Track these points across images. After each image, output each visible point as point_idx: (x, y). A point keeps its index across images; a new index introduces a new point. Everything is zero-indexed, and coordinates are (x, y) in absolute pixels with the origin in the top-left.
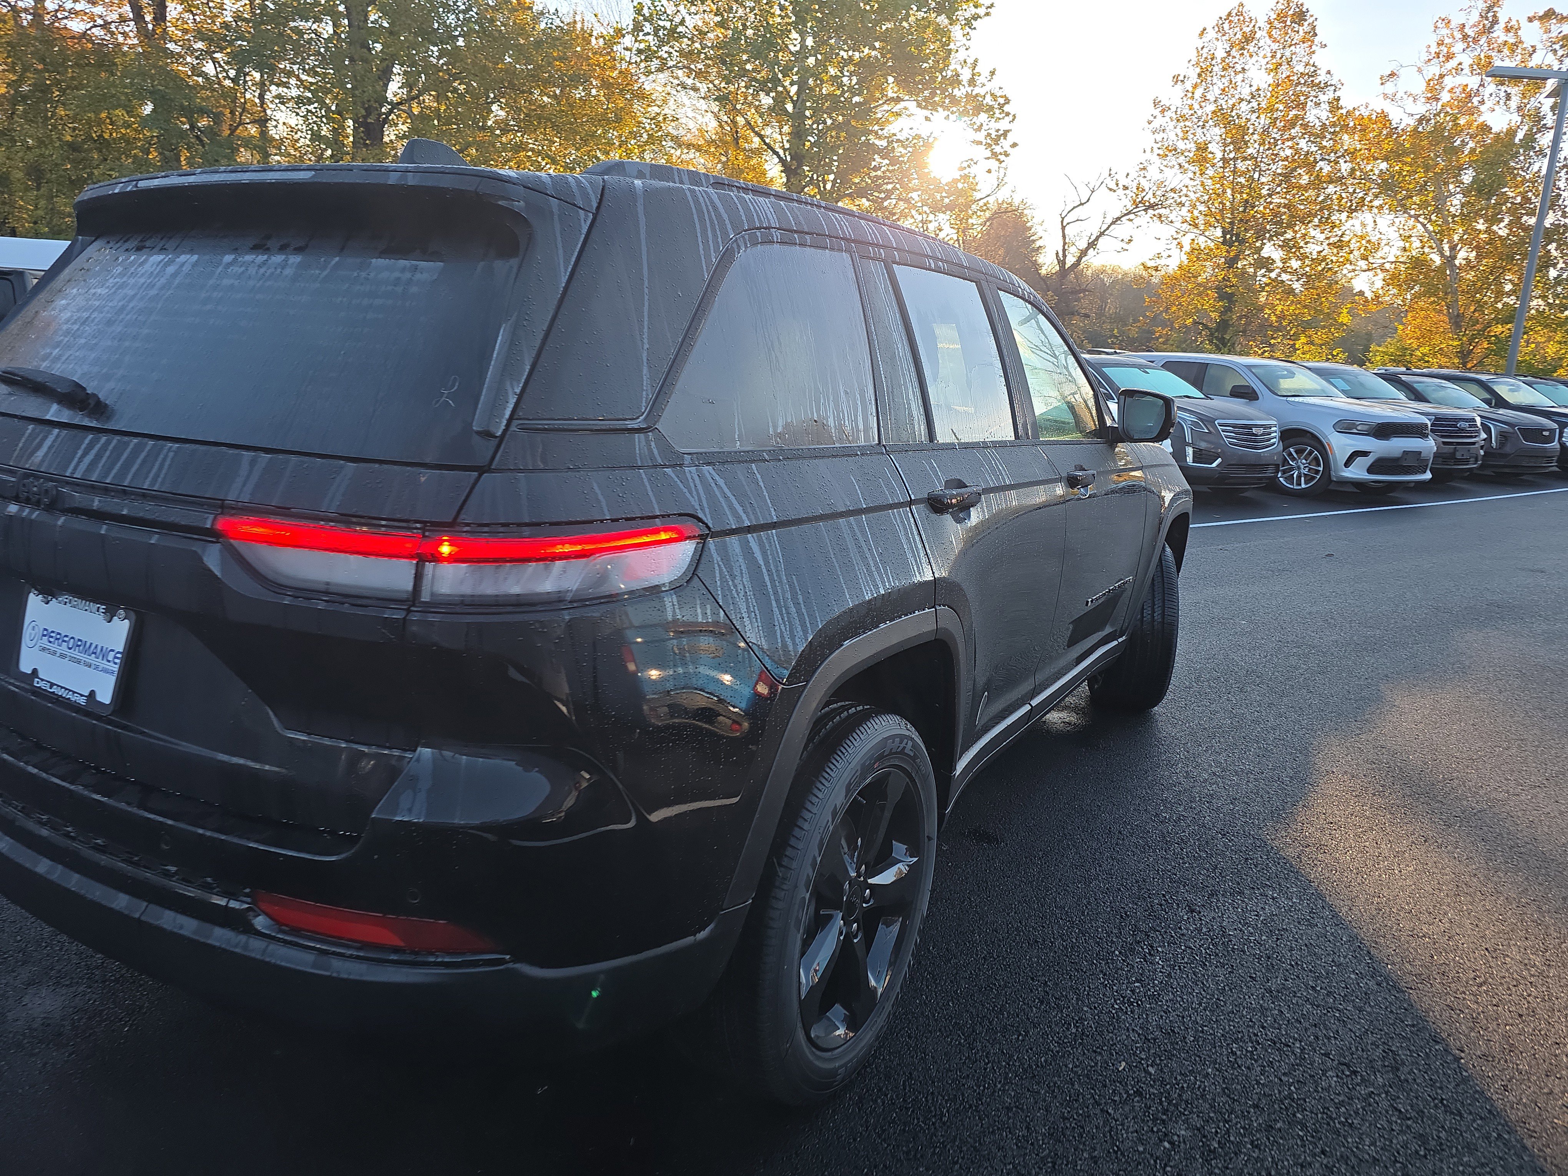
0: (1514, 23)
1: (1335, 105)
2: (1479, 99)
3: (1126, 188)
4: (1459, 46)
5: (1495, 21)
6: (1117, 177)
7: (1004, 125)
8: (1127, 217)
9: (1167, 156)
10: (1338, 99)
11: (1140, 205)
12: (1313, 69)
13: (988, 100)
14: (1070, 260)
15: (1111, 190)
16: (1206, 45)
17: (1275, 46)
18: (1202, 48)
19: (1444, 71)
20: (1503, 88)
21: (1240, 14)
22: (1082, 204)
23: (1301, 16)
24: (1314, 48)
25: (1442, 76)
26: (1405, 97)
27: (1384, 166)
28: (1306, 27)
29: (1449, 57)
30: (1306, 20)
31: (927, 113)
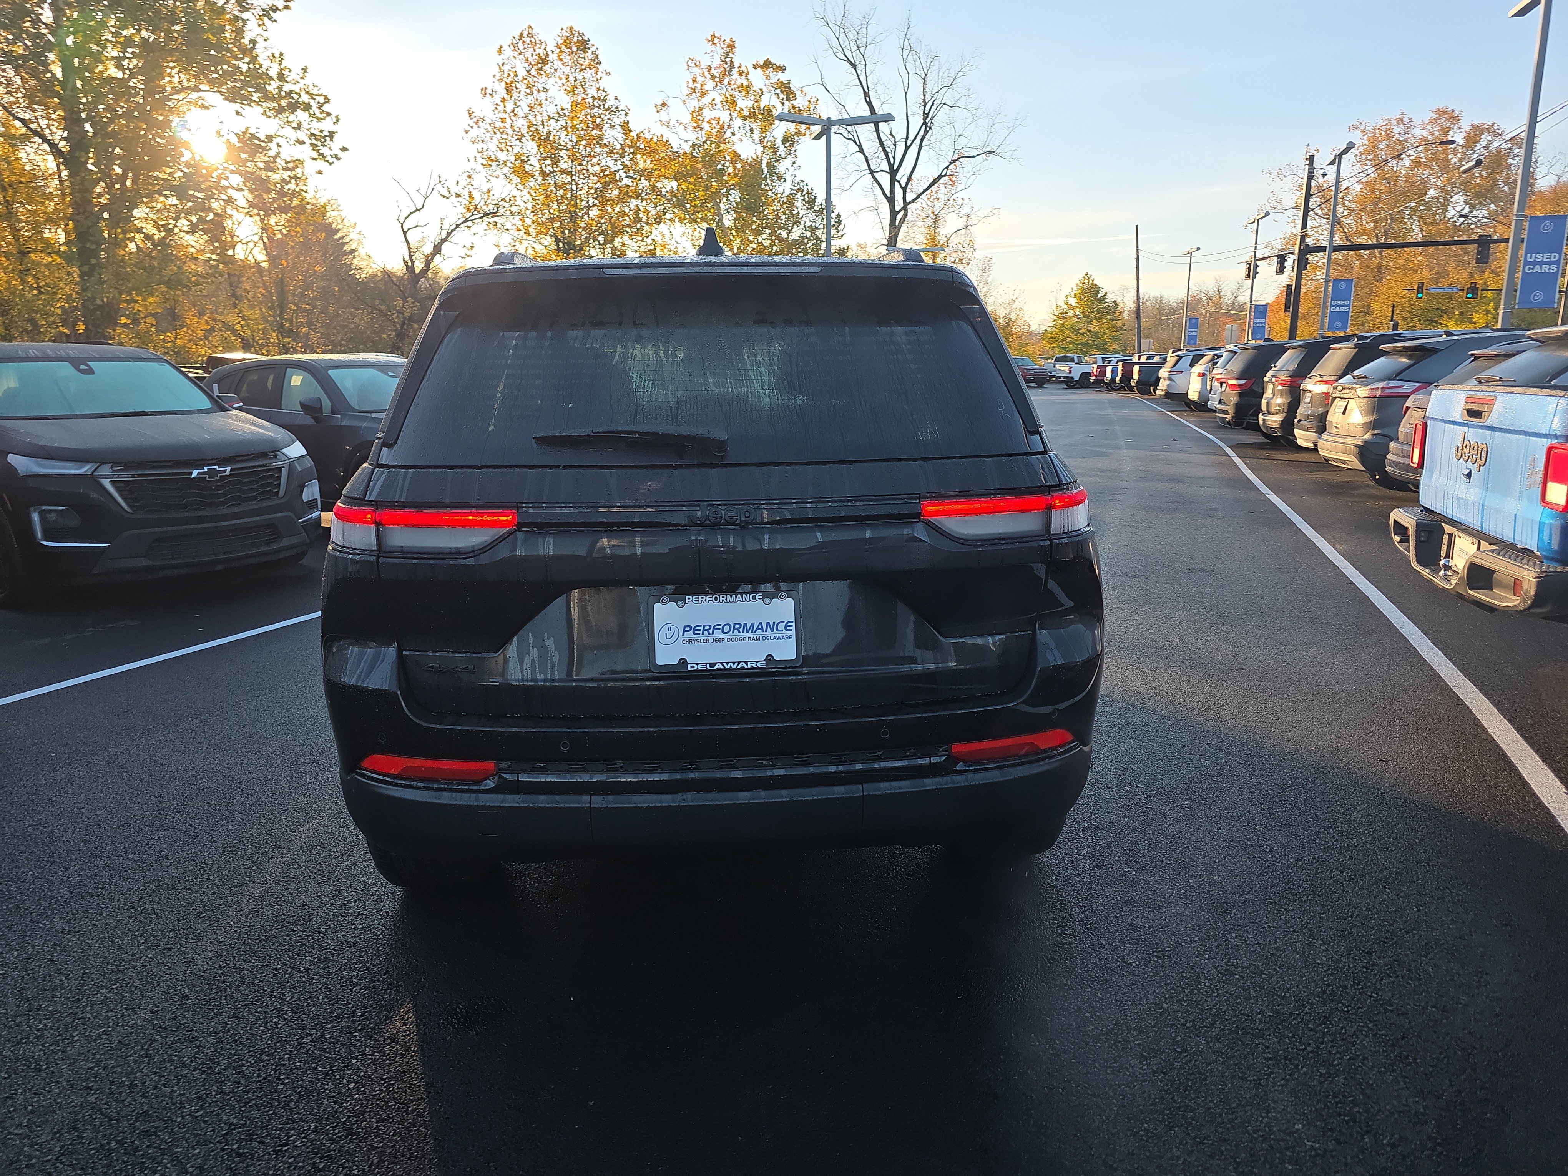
0: (743, 68)
1: (626, 128)
2: (731, 130)
3: (458, 196)
4: (710, 85)
5: (732, 67)
6: (447, 184)
7: (327, 125)
8: (466, 224)
9: (491, 166)
10: (628, 123)
11: (475, 213)
12: (604, 94)
13: (305, 98)
14: (419, 266)
15: (444, 197)
16: (506, 62)
17: (567, 70)
18: (503, 64)
19: (701, 105)
20: (747, 123)
21: (531, 36)
22: (417, 210)
23: (584, 45)
24: (600, 75)
25: (701, 109)
26: (677, 124)
27: (675, 184)
28: (589, 55)
29: (704, 94)
30: (589, 48)
31: (237, 106)
